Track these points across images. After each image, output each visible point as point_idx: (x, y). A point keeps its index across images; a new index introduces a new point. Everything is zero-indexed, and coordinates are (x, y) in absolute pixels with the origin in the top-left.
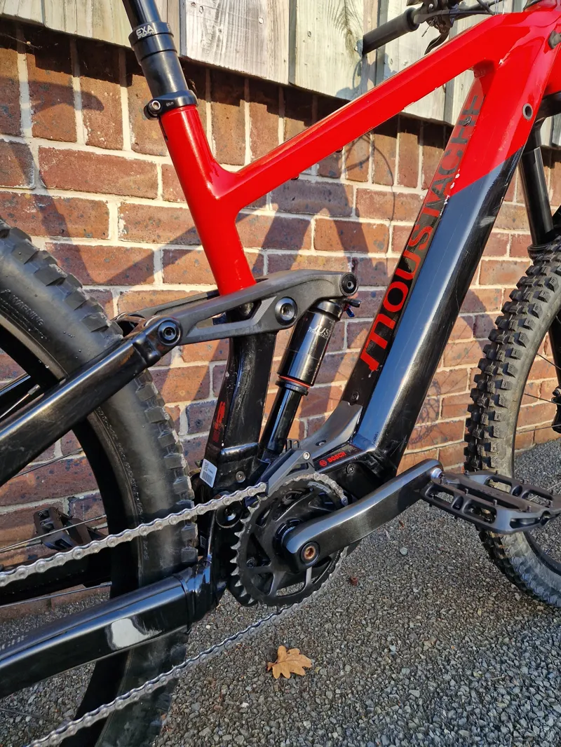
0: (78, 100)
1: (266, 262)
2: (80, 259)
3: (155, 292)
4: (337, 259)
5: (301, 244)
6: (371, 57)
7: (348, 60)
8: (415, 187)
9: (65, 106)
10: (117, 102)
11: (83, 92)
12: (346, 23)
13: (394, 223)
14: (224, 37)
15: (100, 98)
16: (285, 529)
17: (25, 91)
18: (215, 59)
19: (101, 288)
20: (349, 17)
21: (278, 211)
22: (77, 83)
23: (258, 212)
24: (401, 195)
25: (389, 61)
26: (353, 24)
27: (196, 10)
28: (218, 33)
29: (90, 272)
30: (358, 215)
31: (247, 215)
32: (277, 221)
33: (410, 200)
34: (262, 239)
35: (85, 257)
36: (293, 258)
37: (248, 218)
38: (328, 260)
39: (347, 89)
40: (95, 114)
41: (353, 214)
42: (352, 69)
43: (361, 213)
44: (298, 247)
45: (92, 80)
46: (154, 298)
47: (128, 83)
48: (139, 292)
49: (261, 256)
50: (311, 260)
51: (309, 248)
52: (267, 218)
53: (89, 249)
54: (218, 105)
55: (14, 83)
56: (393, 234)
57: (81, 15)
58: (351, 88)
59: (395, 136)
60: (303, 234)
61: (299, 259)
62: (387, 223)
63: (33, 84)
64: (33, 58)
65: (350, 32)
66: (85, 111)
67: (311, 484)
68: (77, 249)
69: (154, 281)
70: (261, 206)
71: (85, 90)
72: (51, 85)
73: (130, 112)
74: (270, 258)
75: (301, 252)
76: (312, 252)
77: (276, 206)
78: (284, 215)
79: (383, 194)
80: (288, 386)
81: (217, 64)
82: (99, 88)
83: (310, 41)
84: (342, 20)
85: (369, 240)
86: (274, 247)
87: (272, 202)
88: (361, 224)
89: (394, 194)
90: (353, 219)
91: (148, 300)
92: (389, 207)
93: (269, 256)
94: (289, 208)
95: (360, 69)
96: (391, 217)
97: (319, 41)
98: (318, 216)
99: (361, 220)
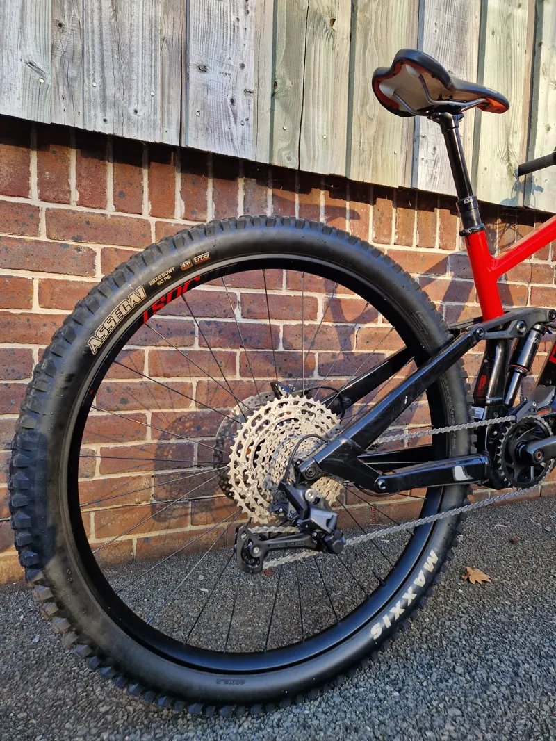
0: (348, 215)
1: (444, 310)
2: (340, 306)
3: (378, 328)
5: (468, 298)
6: (522, 178)
7: (509, 182)
8: (546, 260)
9: (342, 218)
10: (367, 214)
11: (350, 210)
12: (508, 160)
13: (531, 285)
14: (437, 176)
15: (359, 212)
16: (520, 446)
17: (322, 211)
18: (432, 189)
19: (349, 325)
20: (510, 156)
21: (454, 277)
22: (348, 205)
23: (441, 278)
24: (537, 265)
25: (535, 180)
26: (513, 161)
27: (424, 162)
28: (434, 174)
29: (344, 315)
30: (506, 279)
31: (435, 279)
32: (453, 283)
33: (543, 268)
34: (442, 295)
35: (343, 305)
37: (434, 282)
39: (507, 200)
40: (356, 222)
42: (511, 187)
43: (508, 277)
45: (356, 203)
46: (377, 331)
47: (374, 203)
48: (369, 328)
49: (442, 306)
52: (447, 281)
53: (345, 301)
54: (422, 212)
55: (318, 207)
56: (531, 292)
57: (367, 171)
58: (510, 198)
59: (533, 226)
60: (470, 292)
62: (526, 285)
63: (327, 208)
64: (328, 192)
65: (510, 165)
66: (351, 221)
67: (535, 421)
68: (339, 301)
69: (377, 321)
70: (443, 274)
71: (352, 208)
72: (336, 207)
73: (373, 220)
74: (448, 308)
75: (466, 304)
77: (453, 273)
78: (457, 279)
80: (517, 370)
81: (433, 191)
82: (359, 207)
83: (486, 172)
84: (506, 158)
85: (514, 297)
86: (450, 300)
87: (451, 271)
88: (508, 285)
89: (532, 264)
91: (374, 333)
93: (446, 306)
94: (460, 275)
95: (516, 187)
96: (529, 280)
97: (491, 172)
99: (508, 282)
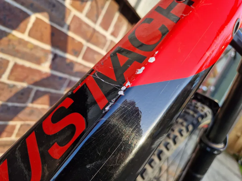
4: (43, 50)
36: (6, 34)
38: (36, 47)
41: (66, 27)
44: (14, 28)
50: (21, 41)
51: (23, 32)
61: (10, 37)
76: (25, 37)
79: (88, 26)
90: (64, 30)
92: (89, 35)
98: (39, 16)
